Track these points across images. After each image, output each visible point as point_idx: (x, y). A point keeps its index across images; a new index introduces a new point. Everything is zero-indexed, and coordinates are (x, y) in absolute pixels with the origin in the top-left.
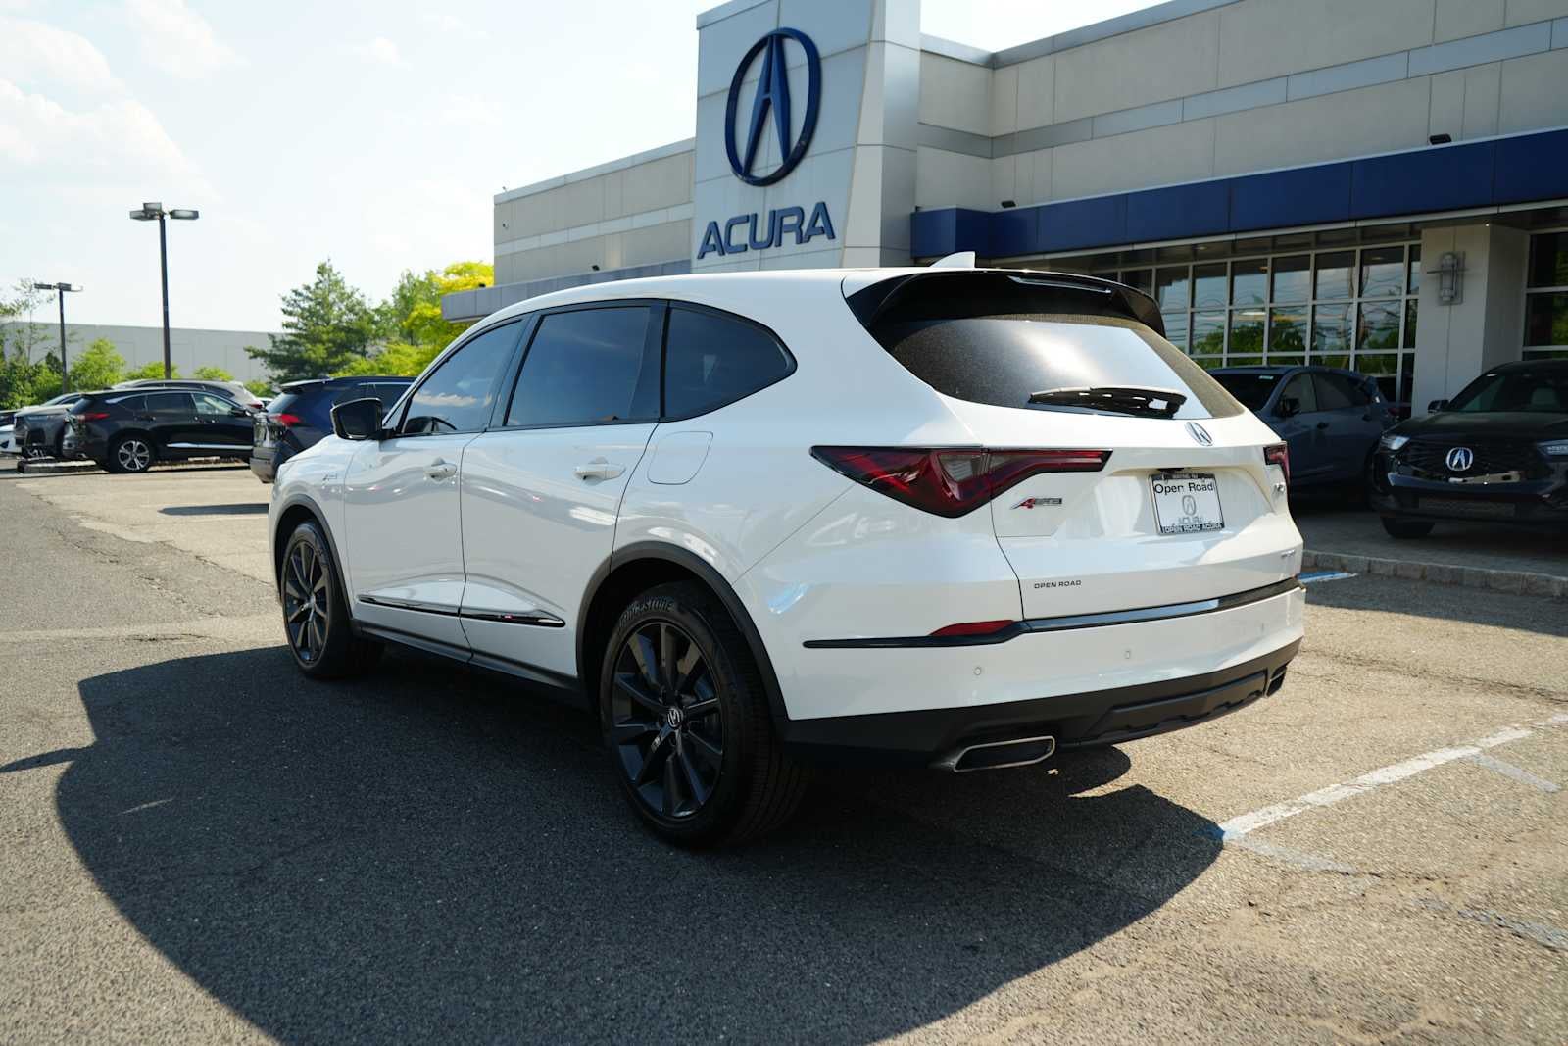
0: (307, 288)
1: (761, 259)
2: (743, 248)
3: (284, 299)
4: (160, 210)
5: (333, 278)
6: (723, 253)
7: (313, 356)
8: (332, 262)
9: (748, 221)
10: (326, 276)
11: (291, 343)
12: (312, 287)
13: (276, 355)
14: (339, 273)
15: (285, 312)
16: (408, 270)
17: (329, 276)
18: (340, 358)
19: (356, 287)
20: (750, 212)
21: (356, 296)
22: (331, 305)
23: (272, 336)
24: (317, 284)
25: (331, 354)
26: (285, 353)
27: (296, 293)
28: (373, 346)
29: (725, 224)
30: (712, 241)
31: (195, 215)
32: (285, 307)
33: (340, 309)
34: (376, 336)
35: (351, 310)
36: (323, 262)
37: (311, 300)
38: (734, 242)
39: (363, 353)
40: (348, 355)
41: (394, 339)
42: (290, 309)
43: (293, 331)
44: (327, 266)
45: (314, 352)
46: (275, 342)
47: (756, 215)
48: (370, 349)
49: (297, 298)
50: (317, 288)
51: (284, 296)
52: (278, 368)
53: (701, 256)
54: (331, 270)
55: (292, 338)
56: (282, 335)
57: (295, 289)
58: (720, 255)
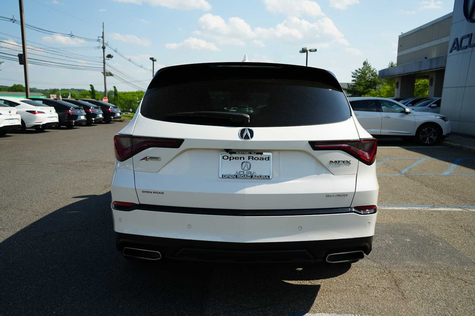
0: (360, 69)
1: (472, 51)
2: (465, 48)
3: (352, 73)
4: (306, 50)
5: (368, 66)
6: (458, 50)
7: (359, 90)
8: (367, 61)
9: (468, 37)
10: (366, 65)
11: (354, 86)
12: (361, 69)
13: (349, 90)
14: (370, 64)
15: (353, 77)
16: (392, 62)
17: (367, 65)
18: (367, 90)
19: (374, 68)
20: (470, 33)
21: (375, 71)
22: (366, 74)
23: (348, 84)
24: (363, 68)
25: (364, 89)
26: (351, 89)
27: (356, 71)
28: (378, 86)
29: (460, 38)
30: (455, 46)
31: (316, 50)
32: (353, 75)
33: (369, 75)
34: (379, 83)
35: (372, 75)
36: (364, 61)
37: (360, 73)
38: (463, 45)
39: (375, 89)
40: (370, 89)
41: (384, 84)
42: (354, 76)
43: (355, 82)
44: (366, 62)
45: (359, 89)
46: (348, 86)
47: (472, 34)
48: (377, 87)
49: (357, 72)
50: (363, 69)
51: (352, 72)
52: (349, 93)
53: (451, 51)
54: (367, 63)
55: (354, 84)
56: (351, 83)
57: (356, 69)
58: (457, 51)
